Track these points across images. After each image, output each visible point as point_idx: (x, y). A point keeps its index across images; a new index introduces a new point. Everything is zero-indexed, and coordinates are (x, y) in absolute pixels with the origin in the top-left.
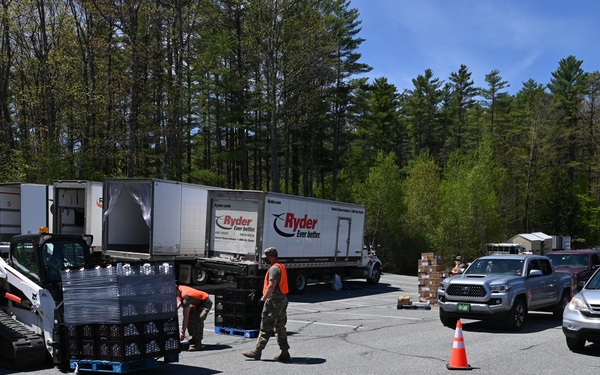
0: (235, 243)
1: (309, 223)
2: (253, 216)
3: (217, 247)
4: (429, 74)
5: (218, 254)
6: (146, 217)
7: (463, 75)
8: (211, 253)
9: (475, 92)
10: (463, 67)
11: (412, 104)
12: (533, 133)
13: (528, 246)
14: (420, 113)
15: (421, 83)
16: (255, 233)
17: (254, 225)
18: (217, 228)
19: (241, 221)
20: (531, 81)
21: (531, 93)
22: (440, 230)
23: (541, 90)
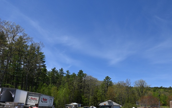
0: (33, 103)
1: (46, 100)
2: (38, 98)
3: (28, 103)
4: (55, 68)
5: (28, 105)
6: (13, 96)
7: (62, 70)
8: (27, 105)
9: (64, 74)
10: (62, 68)
11: (51, 74)
12: (74, 83)
13: (74, 106)
14: (53, 76)
15: (54, 70)
16: (38, 101)
17: (38, 100)
18: (29, 100)
19: (35, 99)
20: (74, 73)
21: (74, 75)
22: (57, 101)
23: (76, 75)
